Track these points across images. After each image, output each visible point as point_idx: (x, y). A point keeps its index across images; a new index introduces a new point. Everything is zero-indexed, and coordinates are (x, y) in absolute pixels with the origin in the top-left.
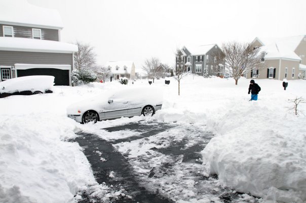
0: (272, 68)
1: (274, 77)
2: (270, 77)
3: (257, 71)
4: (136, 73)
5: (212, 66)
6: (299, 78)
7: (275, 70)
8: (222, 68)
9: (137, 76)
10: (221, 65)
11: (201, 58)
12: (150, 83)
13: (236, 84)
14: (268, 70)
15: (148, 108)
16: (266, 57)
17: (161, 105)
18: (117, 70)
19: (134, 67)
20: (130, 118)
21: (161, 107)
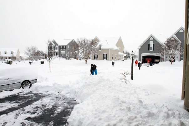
0: (105, 54)
1: (106, 59)
2: (104, 59)
3: (97, 56)
4: (21, 56)
5: (71, 52)
6: (119, 60)
7: (107, 55)
8: (77, 53)
9: (21, 59)
10: (76, 52)
11: (64, 47)
12: (30, 63)
13: (86, 63)
14: (103, 55)
15: (26, 82)
16: (102, 48)
17: (37, 79)
18: (6, 54)
19: (18, 52)
20: (10, 91)
21: (36, 81)
